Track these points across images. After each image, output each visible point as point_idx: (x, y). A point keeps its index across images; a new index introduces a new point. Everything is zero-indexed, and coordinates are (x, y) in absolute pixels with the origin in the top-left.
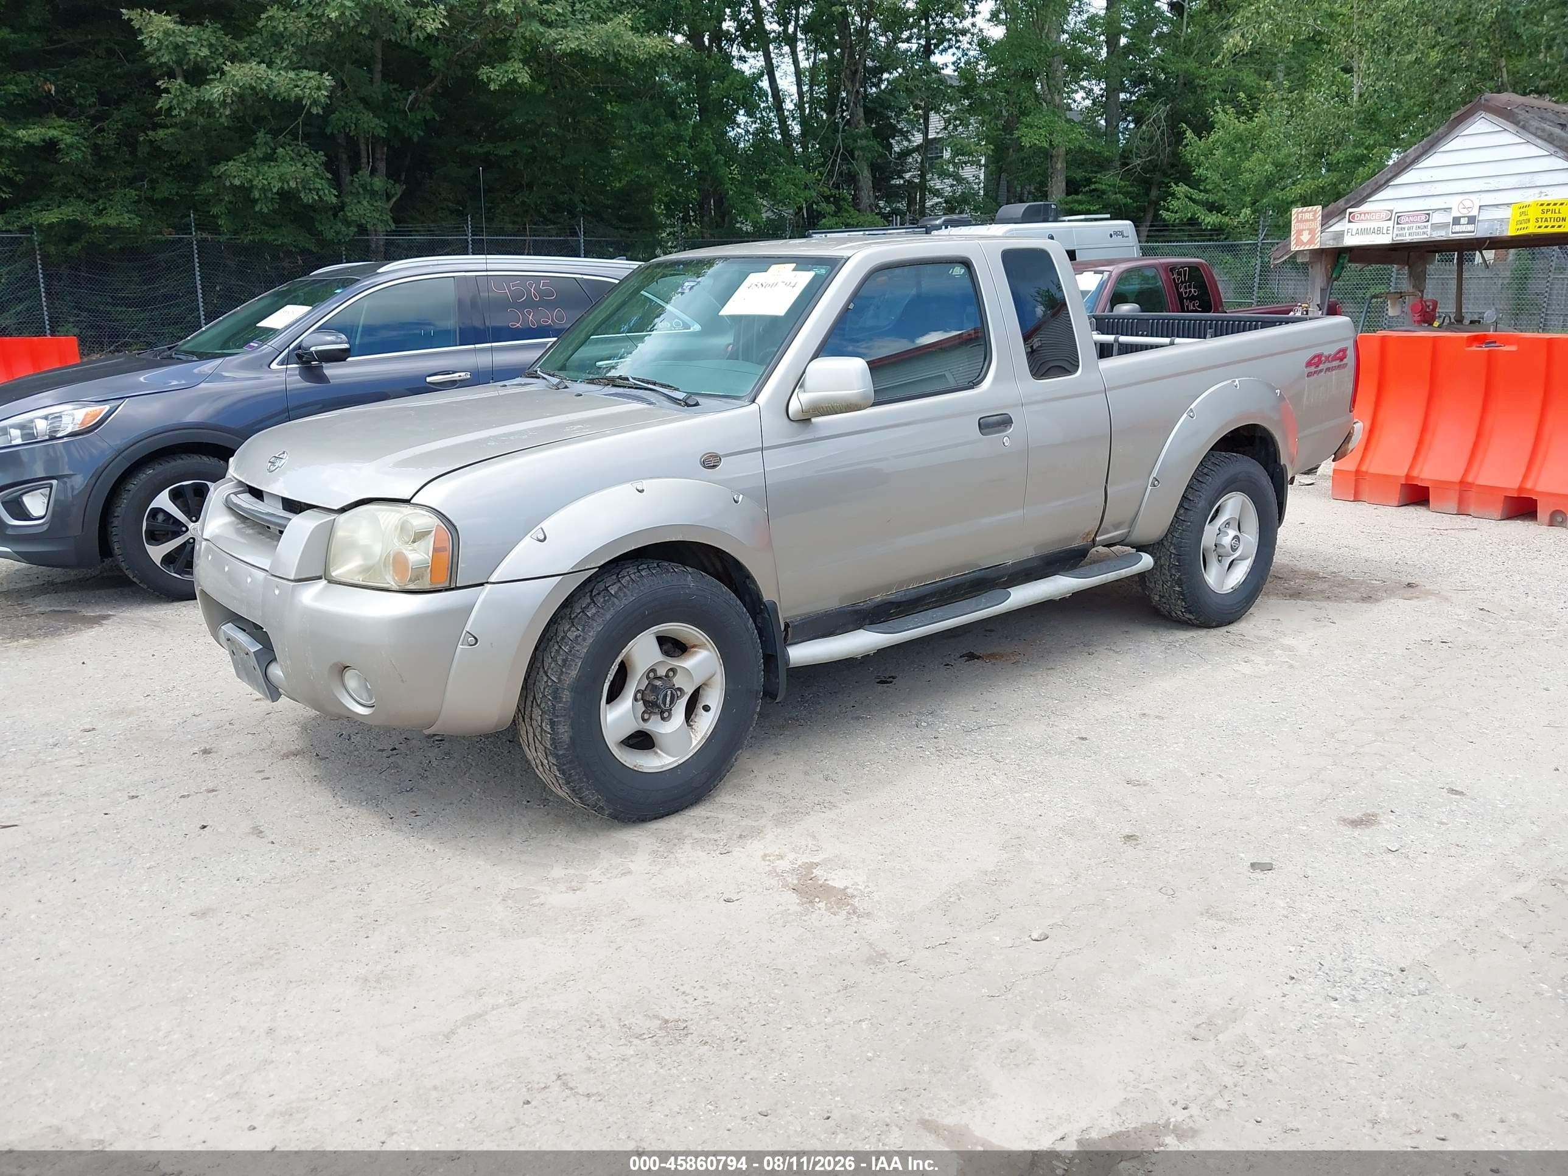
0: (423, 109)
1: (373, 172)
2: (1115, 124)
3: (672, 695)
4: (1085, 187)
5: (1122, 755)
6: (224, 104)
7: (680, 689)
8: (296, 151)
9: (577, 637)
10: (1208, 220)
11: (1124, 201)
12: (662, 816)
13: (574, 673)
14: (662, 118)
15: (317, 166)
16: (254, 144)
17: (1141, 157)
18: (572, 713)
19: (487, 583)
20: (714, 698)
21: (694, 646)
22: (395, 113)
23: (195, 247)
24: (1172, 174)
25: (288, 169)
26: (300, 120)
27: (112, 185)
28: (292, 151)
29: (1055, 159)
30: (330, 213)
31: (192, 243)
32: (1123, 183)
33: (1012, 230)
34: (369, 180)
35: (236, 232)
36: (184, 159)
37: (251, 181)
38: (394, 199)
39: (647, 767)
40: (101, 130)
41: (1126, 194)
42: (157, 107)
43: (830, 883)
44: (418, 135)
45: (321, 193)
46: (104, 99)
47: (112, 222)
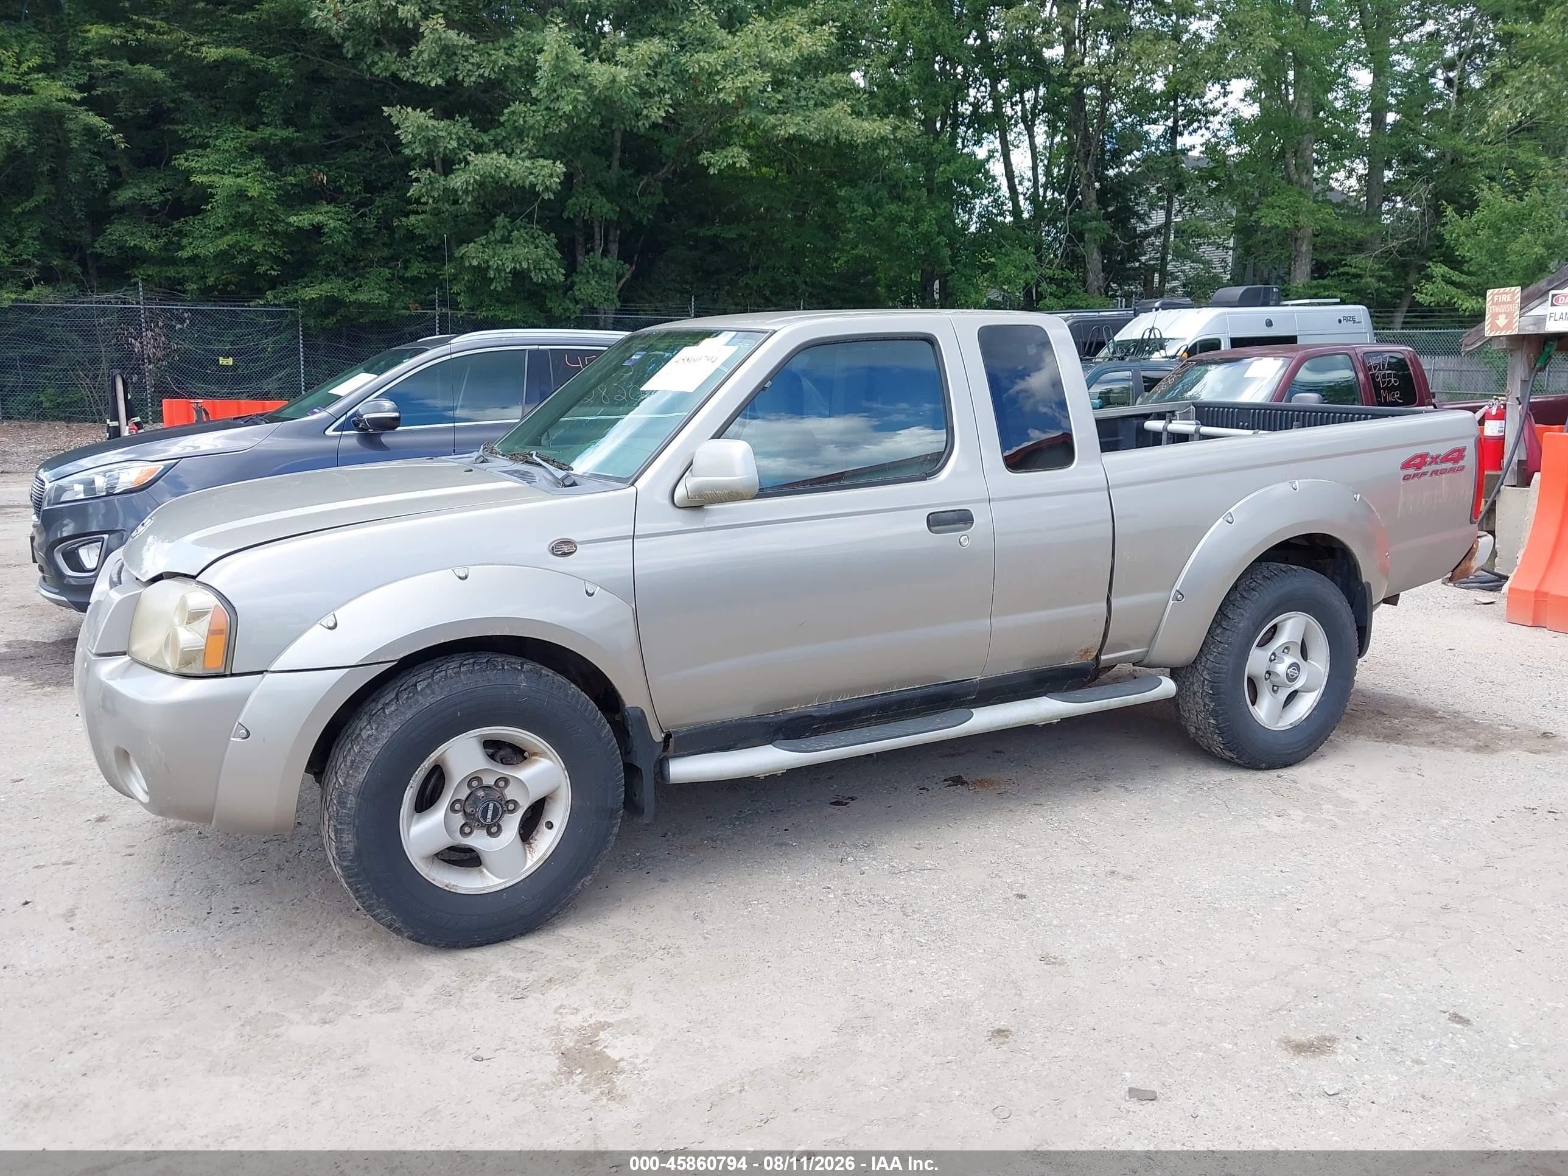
0: (654, 194)
1: (605, 253)
2: (1377, 204)
3: (495, 808)
4: (1332, 270)
5: (1055, 922)
6: (466, 192)
7: (515, 802)
8: (530, 234)
9: (369, 736)
10: (1466, 305)
11: (1376, 285)
12: (480, 945)
13: (361, 776)
14: (884, 201)
15: (548, 247)
16: (493, 227)
17: (1397, 239)
18: (357, 821)
19: (267, 671)
20: (559, 815)
21: (535, 754)
22: (627, 198)
23: (437, 321)
24: (1434, 257)
25: (521, 251)
26: (536, 205)
27: (371, 263)
28: (527, 233)
29: (1299, 242)
30: (561, 291)
31: (435, 318)
32: (1377, 266)
33: (1225, 314)
34: (599, 261)
35: (472, 309)
36: (432, 241)
37: (487, 261)
38: (624, 280)
39: (462, 888)
40: (363, 215)
41: (1381, 279)
42: (408, 195)
43: (607, 1051)
44: (649, 219)
45: (550, 273)
46: (370, 187)
47: (363, 297)
